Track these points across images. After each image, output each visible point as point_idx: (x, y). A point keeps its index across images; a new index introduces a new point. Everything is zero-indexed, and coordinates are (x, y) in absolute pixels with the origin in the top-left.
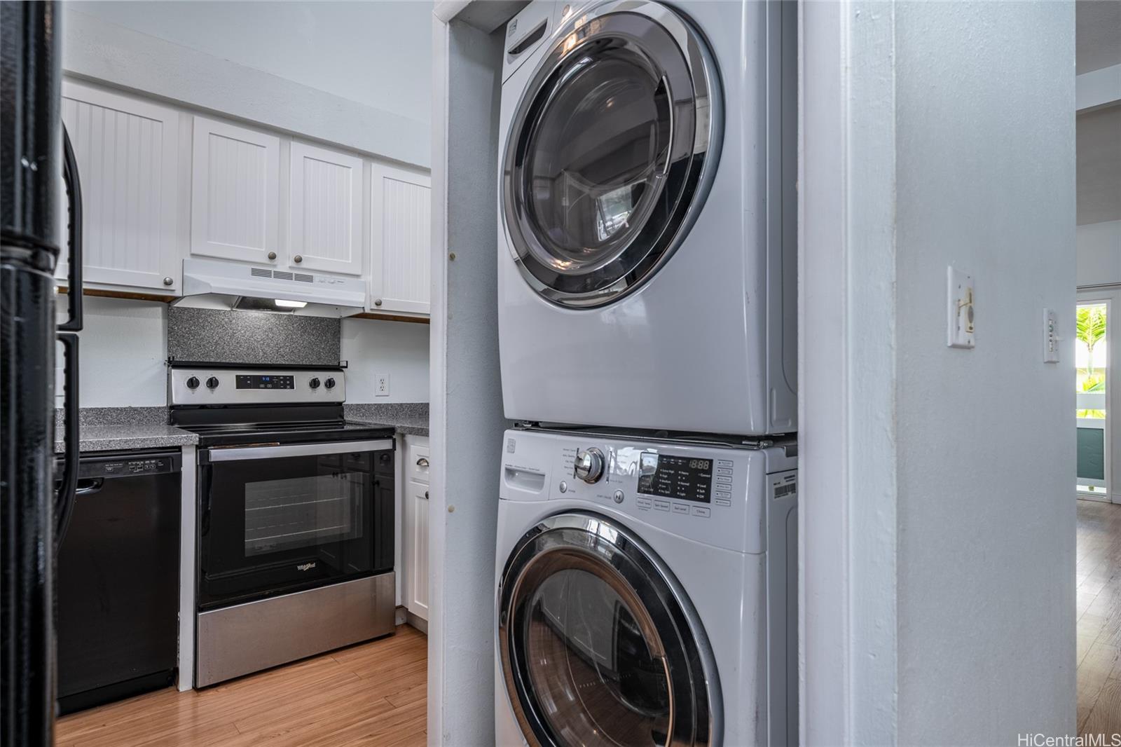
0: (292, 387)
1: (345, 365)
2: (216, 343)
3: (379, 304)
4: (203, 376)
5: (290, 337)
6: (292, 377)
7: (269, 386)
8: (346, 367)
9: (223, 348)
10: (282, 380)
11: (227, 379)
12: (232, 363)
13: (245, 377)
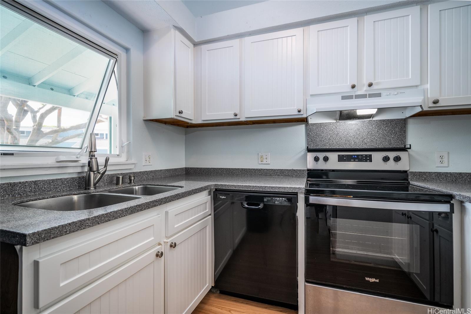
0: (371, 161)
1: (409, 147)
2: (329, 139)
3: (436, 102)
4: (321, 155)
5: (370, 133)
6: (371, 155)
7: (357, 160)
8: (410, 148)
9: (333, 141)
10: (364, 157)
11: (333, 157)
12: (337, 149)
13: (343, 155)
